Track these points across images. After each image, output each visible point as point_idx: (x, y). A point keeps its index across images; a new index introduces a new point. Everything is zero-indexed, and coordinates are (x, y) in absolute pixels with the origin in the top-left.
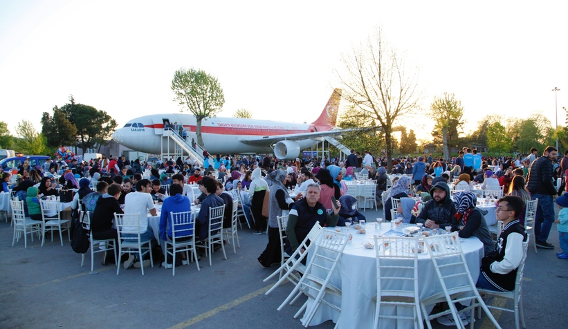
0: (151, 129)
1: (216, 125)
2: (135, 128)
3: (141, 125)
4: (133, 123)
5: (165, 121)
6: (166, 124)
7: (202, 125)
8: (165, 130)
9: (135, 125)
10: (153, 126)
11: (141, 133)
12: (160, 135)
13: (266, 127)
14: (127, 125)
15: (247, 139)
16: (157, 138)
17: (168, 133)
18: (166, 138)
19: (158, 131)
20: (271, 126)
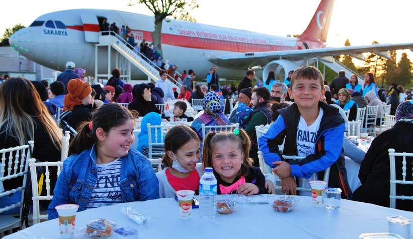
0: (77, 32)
1: (175, 32)
2: (50, 29)
3: (60, 25)
4: (46, 20)
5: (101, 19)
6: (103, 25)
7: (164, 31)
8: (103, 34)
9: (50, 24)
10: (82, 28)
11: (61, 39)
12: (93, 44)
13: (243, 39)
14: (36, 24)
15: (220, 57)
16: (89, 48)
17: (108, 40)
18: (104, 48)
19: (91, 36)
20: (249, 38)
